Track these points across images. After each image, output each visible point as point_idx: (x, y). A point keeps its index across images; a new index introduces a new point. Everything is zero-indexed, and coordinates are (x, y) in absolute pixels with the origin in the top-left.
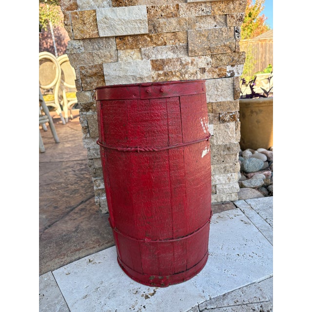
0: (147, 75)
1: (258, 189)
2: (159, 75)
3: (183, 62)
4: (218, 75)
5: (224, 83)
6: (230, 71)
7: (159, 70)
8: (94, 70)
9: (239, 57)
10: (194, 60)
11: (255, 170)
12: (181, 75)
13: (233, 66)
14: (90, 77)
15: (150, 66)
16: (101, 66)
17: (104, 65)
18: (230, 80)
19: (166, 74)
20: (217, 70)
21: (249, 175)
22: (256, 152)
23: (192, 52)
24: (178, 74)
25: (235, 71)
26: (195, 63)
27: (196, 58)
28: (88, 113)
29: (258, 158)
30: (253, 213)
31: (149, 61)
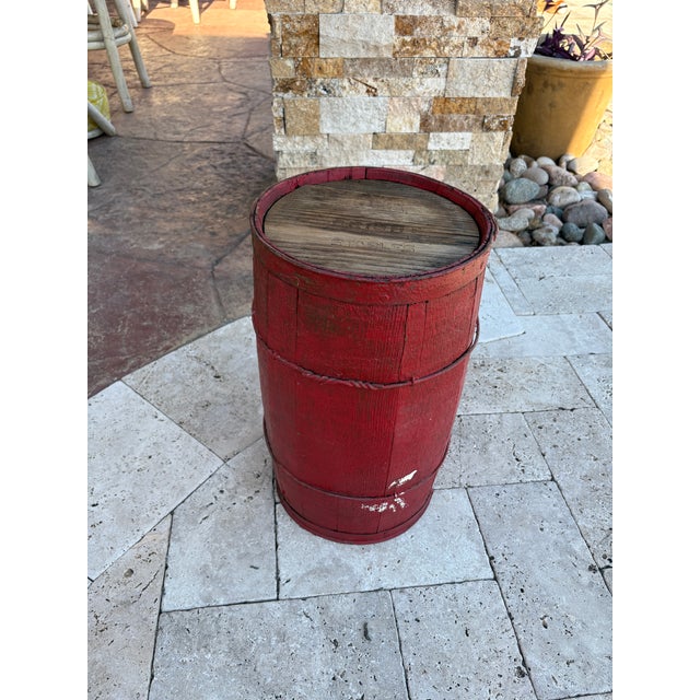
0: (386, 43)
1: (517, 233)
2: (404, 43)
3: (445, 24)
4: (496, 52)
5: (502, 67)
6: (515, 48)
7: (405, 33)
8: (305, 26)
9: (533, 26)
10: (463, 23)
11: (522, 201)
12: (439, 46)
13: (521, 39)
14: (296, 36)
15: (393, 27)
16: (316, 19)
17: (322, 18)
18: (511, 63)
19: (415, 43)
20: (495, 44)
21: (511, 208)
22: (535, 164)
23: (462, 9)
24: (434, 45)
25: (522, 48)
26: (463, 28)
27: (467, 21)
28: (286, 96)
29: (533, 178)
30: (501, 268)
31: (393, 17)
